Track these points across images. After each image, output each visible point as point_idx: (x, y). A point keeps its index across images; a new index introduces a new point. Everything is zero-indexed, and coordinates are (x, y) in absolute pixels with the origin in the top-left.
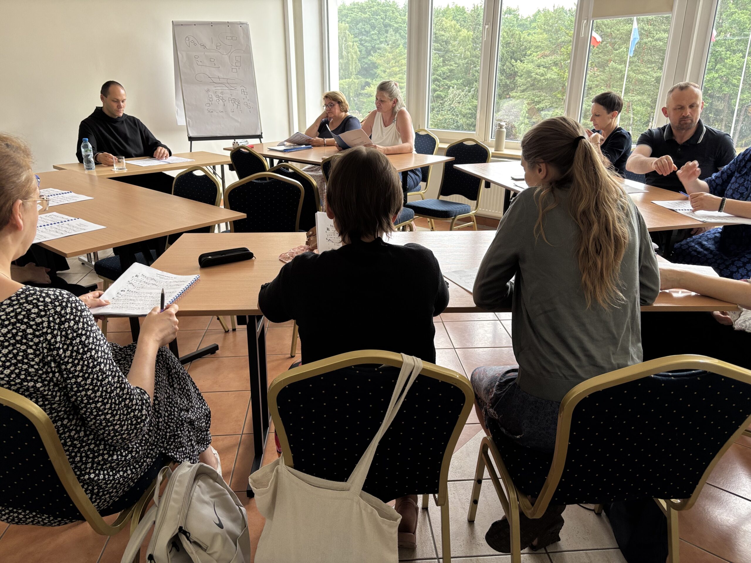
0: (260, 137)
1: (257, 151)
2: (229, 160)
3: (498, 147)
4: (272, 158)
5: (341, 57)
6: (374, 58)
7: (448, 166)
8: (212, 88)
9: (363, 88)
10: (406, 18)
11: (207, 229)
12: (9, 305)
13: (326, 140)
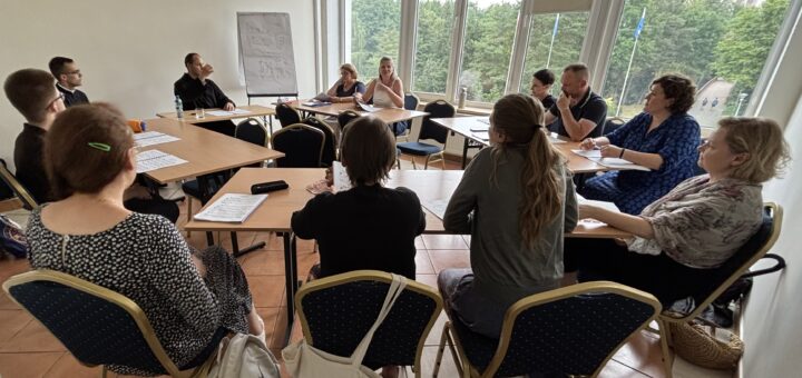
0: (296, 95)
1: (293, 106)
2: (275, 111)
3: (461, 105)
4: (304, 111)
5: (353, 36)
6: (376, 37)
7: (426, 119)
8: (264, 60)
9: (368, 58)
10: (399, 9)
11: (258, 165)
12: (121, 228)
13: (342, 99)
